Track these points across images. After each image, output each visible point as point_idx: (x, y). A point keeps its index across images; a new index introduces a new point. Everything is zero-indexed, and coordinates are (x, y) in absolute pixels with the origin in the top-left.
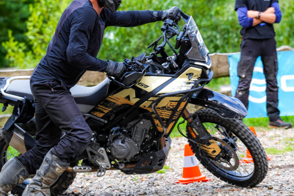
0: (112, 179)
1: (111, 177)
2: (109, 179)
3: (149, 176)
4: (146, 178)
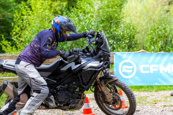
0: (48, 113)
1: (47, 112)
2: (46, 113)
3: (66, 112)
4: (65, 113)
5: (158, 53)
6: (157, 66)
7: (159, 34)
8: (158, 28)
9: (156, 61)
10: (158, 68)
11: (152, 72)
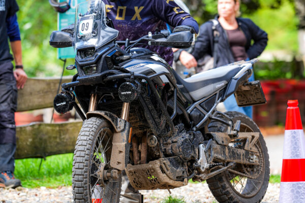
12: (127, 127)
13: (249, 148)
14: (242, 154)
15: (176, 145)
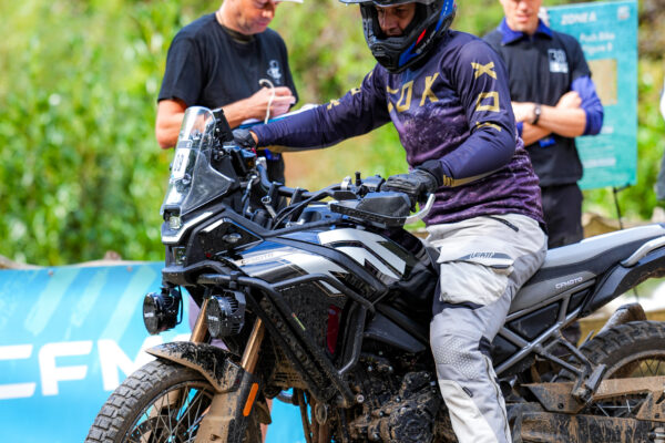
5: (84, 269)
6: (82, 348)
7: (52, 147)
8: (43, 107)
9: (76, 320)
10: (90, 360)
11: (50, 389)
12: (243, 384)
13: (653, 414)
14: (625, 429)
15: (385, 422)
